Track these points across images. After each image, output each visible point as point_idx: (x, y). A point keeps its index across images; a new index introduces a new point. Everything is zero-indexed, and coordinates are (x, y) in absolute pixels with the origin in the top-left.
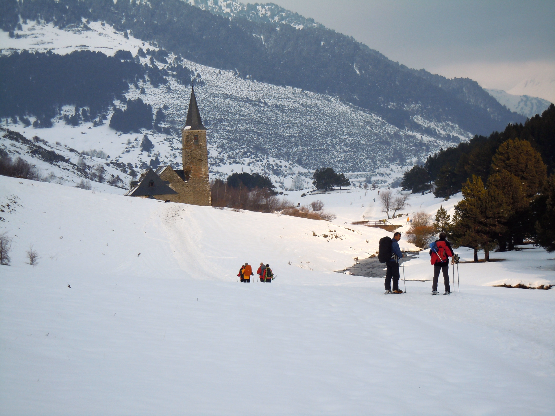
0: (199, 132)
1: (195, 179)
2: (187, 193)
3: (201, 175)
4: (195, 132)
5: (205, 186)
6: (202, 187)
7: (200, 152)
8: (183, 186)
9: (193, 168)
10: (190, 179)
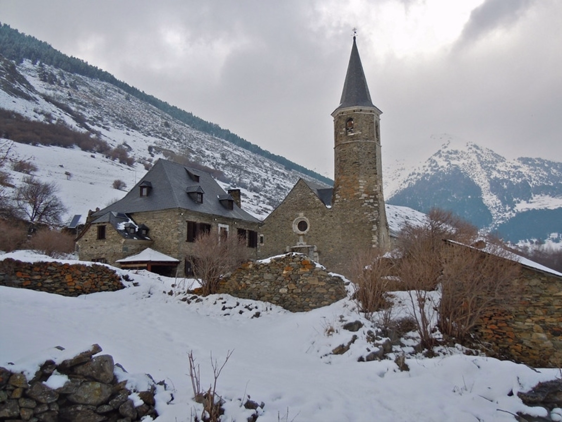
0: (354, 111)
1: (346, 201)
2: (331, 229)
3: (358, 193)
4: (348, 112)
5: (365, 213)
6: (358, 216)
7: (355, 148)
8: (324, 214)
9: (343, 181)
10: (337, 201)
